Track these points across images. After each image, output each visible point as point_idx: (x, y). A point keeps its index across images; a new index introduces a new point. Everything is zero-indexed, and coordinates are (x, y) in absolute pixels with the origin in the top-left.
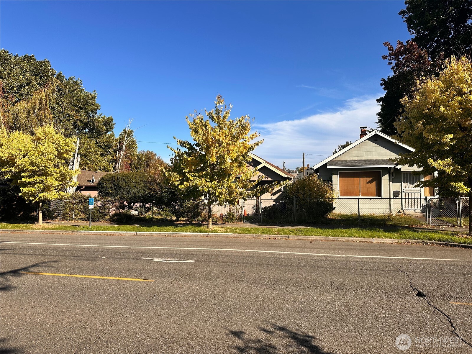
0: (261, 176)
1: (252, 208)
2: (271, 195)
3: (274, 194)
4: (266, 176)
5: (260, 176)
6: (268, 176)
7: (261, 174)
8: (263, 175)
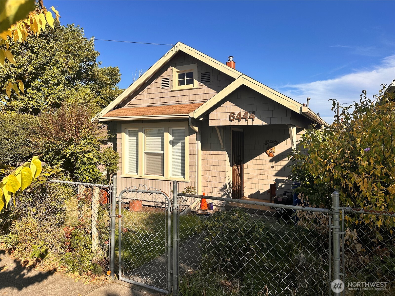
0: (237, 114)
1: (219, 189)
2: (271, 161)
3: (277, 159)
4: (249, 115)
5: (234, 114)
6: (253, 113)
7: (236, 109)
8: (242, 110)
